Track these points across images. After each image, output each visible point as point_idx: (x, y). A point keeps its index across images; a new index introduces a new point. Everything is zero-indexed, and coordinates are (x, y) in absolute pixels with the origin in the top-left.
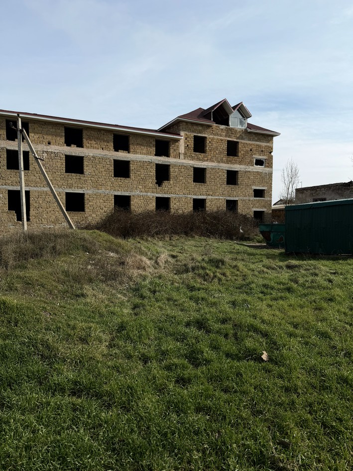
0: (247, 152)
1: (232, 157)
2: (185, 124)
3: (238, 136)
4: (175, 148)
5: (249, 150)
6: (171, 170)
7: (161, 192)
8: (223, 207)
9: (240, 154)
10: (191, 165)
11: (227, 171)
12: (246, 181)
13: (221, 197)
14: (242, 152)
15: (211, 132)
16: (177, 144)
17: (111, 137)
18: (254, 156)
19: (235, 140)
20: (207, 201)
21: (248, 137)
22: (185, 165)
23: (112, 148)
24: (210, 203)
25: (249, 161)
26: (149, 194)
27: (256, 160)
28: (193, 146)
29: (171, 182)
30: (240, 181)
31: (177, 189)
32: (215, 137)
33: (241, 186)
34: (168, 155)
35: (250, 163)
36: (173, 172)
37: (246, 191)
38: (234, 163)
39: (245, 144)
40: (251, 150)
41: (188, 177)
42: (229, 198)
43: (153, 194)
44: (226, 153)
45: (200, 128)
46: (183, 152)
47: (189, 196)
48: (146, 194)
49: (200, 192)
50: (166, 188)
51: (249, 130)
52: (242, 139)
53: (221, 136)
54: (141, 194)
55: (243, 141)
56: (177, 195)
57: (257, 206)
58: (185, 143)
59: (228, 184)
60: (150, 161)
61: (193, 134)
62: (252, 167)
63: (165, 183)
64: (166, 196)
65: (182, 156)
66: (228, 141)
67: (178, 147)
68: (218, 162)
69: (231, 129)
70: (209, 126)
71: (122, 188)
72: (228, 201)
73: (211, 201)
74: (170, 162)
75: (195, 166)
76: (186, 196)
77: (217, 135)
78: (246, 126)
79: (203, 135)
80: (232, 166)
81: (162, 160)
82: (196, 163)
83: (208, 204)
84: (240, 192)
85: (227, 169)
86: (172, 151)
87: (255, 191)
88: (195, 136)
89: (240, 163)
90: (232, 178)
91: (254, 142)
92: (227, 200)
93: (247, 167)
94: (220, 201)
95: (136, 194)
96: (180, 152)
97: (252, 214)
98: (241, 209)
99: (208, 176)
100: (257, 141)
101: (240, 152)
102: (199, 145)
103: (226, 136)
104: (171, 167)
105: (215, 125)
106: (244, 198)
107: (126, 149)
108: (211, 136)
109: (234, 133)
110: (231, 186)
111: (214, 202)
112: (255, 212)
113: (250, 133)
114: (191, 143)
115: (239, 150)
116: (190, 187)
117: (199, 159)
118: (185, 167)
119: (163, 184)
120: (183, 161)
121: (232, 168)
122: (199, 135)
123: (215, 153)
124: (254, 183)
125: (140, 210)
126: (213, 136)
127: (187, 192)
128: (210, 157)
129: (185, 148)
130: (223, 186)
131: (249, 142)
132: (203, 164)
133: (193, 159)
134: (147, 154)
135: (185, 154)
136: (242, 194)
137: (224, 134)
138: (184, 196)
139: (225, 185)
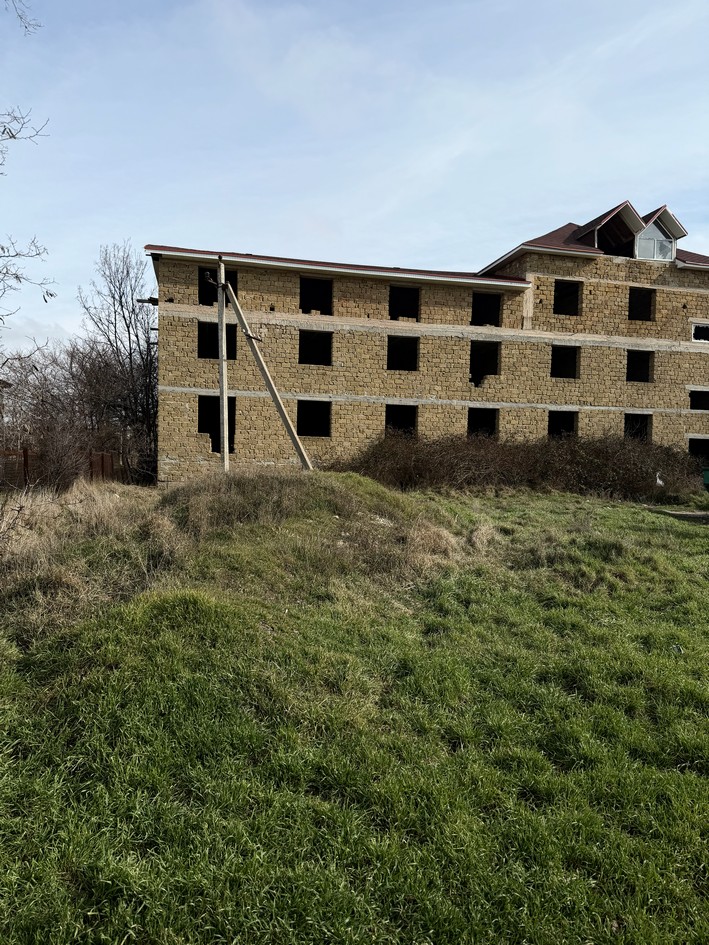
0: (675, 311)
1: (640, 322)
2: (536, 257)
3: (654, 277)
4: (512, 307)
5: (680, 306)
6: (504, 352)
7: (480, 399)
8: (619, 428)
9: (658, 316)
10: (546, 341)
11: (628, 351)
12: (672, 373)
13: (613, 408)
14: (664, 312)
15: (594, 271)
16: (518, 298)
17: (386, 293)
18: (690, 319)
19: (648, 286)
20: (580, 415)
21: (676, 279)
22: (533, 340)
23: (386, 313)
24: (587, 420)
25: (679, 330)
26: (455, 402)
27: (697, 328)
28: (553, 302)
29: (502, 377)
30: (657, 372)
31: (515, 391)
32: (602, 281)
33: (661, 385)
34: (497, 323)
35: (683, 335)
36: (507, 357)
37: (672, 395)
38: (645, 336)
39: (671, 294)
40: (684, 307)
41: (540, 365)
42: (631, 411)
43: (463, 403)
44: (627, 313)
45: (570, 264)
46: (531, 314)
47: (539, 406)
48: (449, 402)
49: (565, 397)
50: (490, 391)
51: (680, 264)
52: (664, 282)
53: (615, 279)
54: (440, 402)
55: (666, 289)
56: (514, 405)
57: (697, 427)
58: (536, 296)
59: (628, 379)
60: (460, 336)
61: (553, 278)
62: (688, 343)
63: (490, 379)
64: (490, 405)
65: (528, 324)
66: (633, 290)
67: (520, 305)
68: (609, 333)
69: (639, 264)
70: (590, 260)
71: (402, 390)
72: (629, 418)
73: (590, 416)
74: (500, 336)
75: (556, 343)
76: (533, 405)
77: (607, 276)
78: (674, 255)
79: (577, 279)
80: (639, 341)
81: (486, 333)
82: (560, 337)
83: (583, 422)
84: (657, 398)
85: (627, 348)
86: (506, 313)
87: (694, 395)
88: (557, 282)
89: (659, 335)
90: (640, 366)
91: (690, 290)
92: (626, 414)
93: (675, 343)
94: (612, 416)
95: (429, 402)
96: (525, 315)
97: (686, 447)
98: (659, 434)
99: (584, 362)
100: (699, 287)
101: (660, 312)
102: (567, 300)
103: (627, 278)
104: (503, 347)
105: (602, 256)
106: (668, 410)
107: (414, 313)
108: (593, 280)
109: (644, 271)
110: (636, 383)
111: (595, 420)
112: (692, 441)
113: (683, 270)
114: (549, 296)
115: (658, 306)
116: (543, 388)
117: (564, 328)
118: (535, 346)
119: (486, 382)
120: (529, 333)
121: (639, 345)
122: (567, 278)
123: (601, 315)
124: (690, 378)
125: (435, 435)
126: (597, 280)
127: (537, 397)
128: (591, 323)
129: (536, 307)
130: (619, 383)
131: (681, 290)
132: (573, 338)
133: (551, 327)
134: (455, 322)
135: (535, 319)
136: (661, 402)
137: (623, 274)
138: (529, 405)
139: (622, 383)
